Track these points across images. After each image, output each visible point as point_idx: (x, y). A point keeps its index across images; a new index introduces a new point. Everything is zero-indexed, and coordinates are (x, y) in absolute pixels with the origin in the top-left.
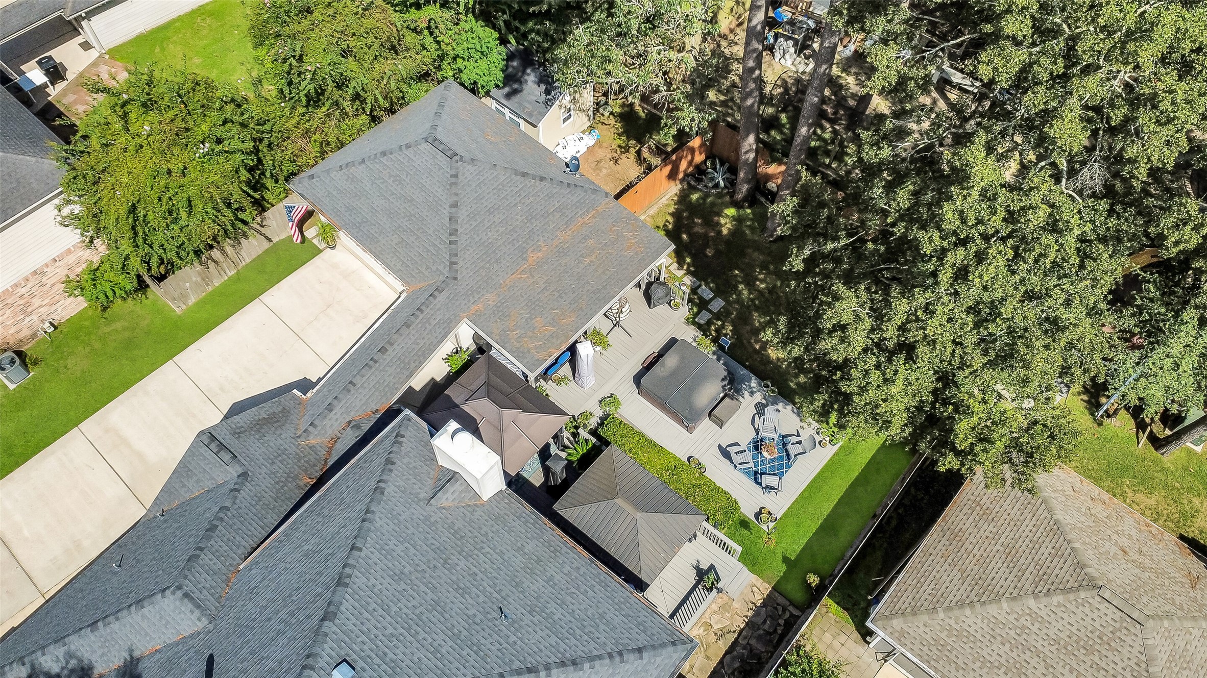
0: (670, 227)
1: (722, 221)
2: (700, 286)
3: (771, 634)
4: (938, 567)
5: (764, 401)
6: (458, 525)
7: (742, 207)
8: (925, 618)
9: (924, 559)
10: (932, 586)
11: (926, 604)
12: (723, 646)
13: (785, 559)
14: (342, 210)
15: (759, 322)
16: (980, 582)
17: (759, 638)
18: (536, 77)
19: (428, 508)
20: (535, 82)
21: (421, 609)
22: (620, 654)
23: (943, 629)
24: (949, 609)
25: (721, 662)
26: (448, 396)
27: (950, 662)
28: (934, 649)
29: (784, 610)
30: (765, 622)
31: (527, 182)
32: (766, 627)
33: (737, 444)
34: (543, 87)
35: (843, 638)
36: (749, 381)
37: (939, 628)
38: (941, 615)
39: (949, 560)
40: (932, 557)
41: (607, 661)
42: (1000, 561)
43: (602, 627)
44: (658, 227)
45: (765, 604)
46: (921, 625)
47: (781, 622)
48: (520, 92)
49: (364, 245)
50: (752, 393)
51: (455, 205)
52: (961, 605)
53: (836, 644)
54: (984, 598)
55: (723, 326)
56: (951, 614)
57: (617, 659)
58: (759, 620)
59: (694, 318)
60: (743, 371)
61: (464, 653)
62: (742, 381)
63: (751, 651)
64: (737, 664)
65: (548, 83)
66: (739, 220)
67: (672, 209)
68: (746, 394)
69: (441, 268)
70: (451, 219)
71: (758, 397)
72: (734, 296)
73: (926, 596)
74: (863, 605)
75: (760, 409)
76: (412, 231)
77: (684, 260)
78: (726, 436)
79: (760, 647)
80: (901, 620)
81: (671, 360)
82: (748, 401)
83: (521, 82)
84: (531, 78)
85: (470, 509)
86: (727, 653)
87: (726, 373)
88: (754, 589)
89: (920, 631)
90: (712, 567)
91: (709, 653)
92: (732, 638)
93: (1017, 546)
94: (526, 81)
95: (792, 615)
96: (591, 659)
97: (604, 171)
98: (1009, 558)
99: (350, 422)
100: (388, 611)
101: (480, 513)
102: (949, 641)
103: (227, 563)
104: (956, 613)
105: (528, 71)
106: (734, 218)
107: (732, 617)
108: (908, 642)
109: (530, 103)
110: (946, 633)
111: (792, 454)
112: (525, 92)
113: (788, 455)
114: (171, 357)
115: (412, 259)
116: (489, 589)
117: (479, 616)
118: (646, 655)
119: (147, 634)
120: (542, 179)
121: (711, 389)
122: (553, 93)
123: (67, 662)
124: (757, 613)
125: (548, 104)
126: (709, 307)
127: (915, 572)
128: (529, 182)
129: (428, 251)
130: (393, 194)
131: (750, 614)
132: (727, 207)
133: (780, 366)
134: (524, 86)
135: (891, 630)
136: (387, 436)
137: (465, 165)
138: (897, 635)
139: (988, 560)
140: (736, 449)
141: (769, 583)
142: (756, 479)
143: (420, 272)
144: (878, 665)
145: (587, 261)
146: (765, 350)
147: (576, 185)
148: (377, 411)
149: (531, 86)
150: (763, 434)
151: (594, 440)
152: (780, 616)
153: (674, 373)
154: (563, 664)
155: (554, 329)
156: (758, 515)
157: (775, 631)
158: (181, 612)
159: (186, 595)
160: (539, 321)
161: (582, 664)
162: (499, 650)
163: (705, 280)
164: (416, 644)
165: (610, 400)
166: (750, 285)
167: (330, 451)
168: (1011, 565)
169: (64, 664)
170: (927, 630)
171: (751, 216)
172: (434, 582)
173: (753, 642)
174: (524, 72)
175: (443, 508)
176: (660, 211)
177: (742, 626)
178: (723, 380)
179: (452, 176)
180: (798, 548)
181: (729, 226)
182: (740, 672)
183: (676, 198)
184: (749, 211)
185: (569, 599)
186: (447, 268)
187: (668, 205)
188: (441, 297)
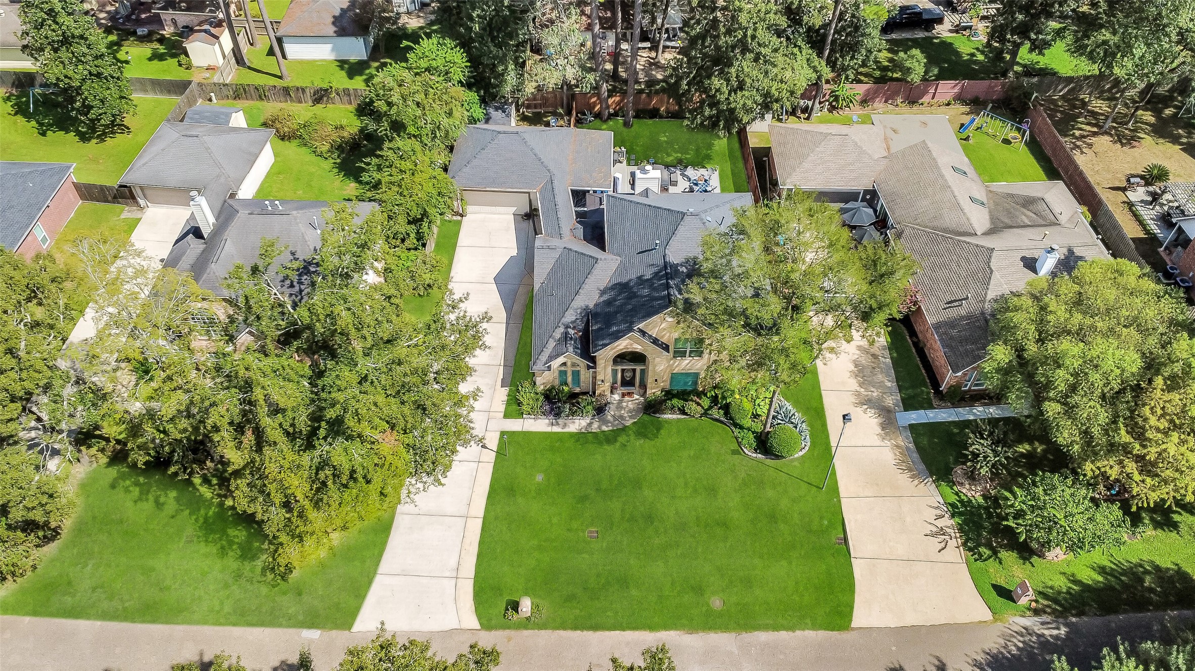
4: (786, 163)
8: (795, 174)
10: (789, 167)
11: (791, 171)
14: (480, 181)
20: (494, 111)
34: (500, 111)
48: (491, 118)
51: (532, 149)
69: (545, 174)
70: (535, 155)
73: (789, 170)
80: (789, 179)
99: (571, 229)
115: (529, 179)
120: (550, 130)
122: (507, 111)
125: (508, 116)
129: (534, 172)
143: (537, 181)
145: (589, 150)
155: (603, 174)
160: (594, 174)
169: (576, 314)
179: (523, 139)
184: (611, 123)
186: (548, 173)
188: (556, 183)
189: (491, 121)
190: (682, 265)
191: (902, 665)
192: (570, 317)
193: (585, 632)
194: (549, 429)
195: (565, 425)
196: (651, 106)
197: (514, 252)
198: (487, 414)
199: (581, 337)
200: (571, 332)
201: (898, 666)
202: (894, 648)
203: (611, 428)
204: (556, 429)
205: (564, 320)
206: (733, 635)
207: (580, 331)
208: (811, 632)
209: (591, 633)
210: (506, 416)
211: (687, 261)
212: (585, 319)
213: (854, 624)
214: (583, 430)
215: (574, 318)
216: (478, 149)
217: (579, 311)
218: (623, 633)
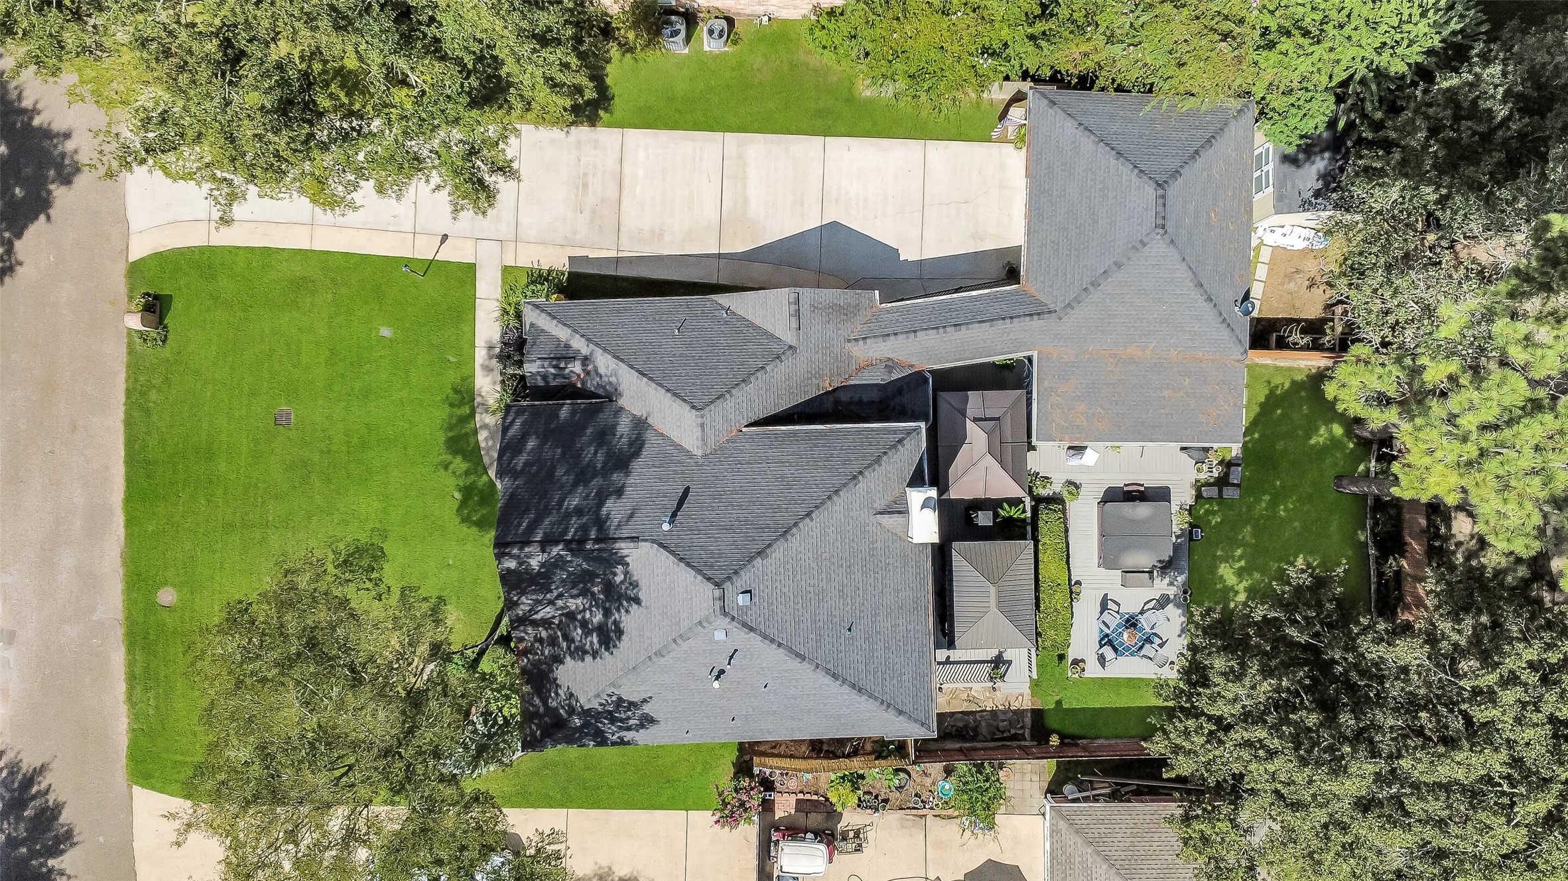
0: (1278, 392)
1: (1322, 430)
2: (1238, 465)
3: (999, 730)
4: (1123, 826)
5: (1172, 597)
6: (879, 545)
7: (1350, 438)
8: (1080, 841)
9: (1123, 813)
10: (1106, 831)
11: (1090, 835)
12: (965, 707)
13: (1059, 703)
14: (1044, 163)
15: (1244, 537)
16: (1133, 862)
17: (989, 725)
18: (1326, 168)
19: (871, 517)
20: (1319, 171)
21: (812, 589)
22: (889, 706)
23: (1081, 856)
24: (1098, 853)
25: (953, 714)
26: (967, 397)
27: (1064, 872)
28: (1064, 857)
29: (1022, 728)
30: (1003, 721)
31: (1193, 293)
32: (1001, 724)
33: (1119, 605)
34: (1319, 185)
35: (1036, 778)
36: (1180, 574)
37: (1080, 853)
38: (1089, 851)
39: (1135, 831)
40: (1129, 817)
41: (878, 704)
42: (1159, 866)
43: (895, 681)
44: (1269, 382)
45: (1016, 712)
46: (1073, 840)
47: (1013, 731)
48: (1298, 166)
49: (1030, 210)
50: (1171, 584)
51: (1119, 265)
52: (1106, 859)
53: (1028, 777)
54: (1123, 872)
55: (1214, 513)
56: (1095, 856)
57: (884, 707)
58: (1002, 717)
59: (1203, 486)
60: (1184, 563)
61: (811, 636)
62: (1176, 569)
63: (977, 727)
64: (960, 724)
65: (1330, 184)
66: (1335, 443)
67: (1299, 377)
68: (1167, 580)
69: (1060, 299)
70: (1105, 272)
71: (1172, 591)
72: (1251, 500)
73: (1096, 831)
74: (1070, 775)
75: (1163, 602)
76: (1070, 244)
77: (1253, 433)
78: (1117, 592)
79: (984, 729)
80: (1066, 826)
81: (1142, 510)
82: (1162, 586)
83: (1308, 158)
84: (1321, 164)
85: (894, 537)
86: (962, 712)
87: (1167, 559)
88: (1020, 698)
89: (1069, 842)
90: (1010, 662)
91: (954, 702)
92: (974, 708)
93: (1180, 871)
94: (1313, 163)
95: (1023, 735)
96: (871, 696)
97: (1292, 285)
98: (1166, 871)
99: (889, 359)
100: (795, 576)
101: (898, 546)
102: (1077, 865)
103: (737, 418)
104: (1099, 859)
105: (1327, 155)
106: (1332, 438)
107: (989, 698)
108: (1056, 838)
109: (1293, 187)
110: (1080, 859)
111: (1143, 652)
112: (1301, 171)
113: (1141, 648)
114: (826, 134)
115: (1048, 266)
116: (857, 605)
117: (837, 619)
118: (901, 717)
119: (664, 418)
120: (1210, 299)
121: (1145, 559)
122: (1320, 200)
123: (611, 376)
124: (1004, 712)
125: (1306, 206)
126: (1224, 489)
127: (1109, 813)
128: (1196, 295)
129: (1065, 274)
130: (1089, 198)
131: (1001, 707)
132: (1341, 424)
133: (1216, 584)
134: (1307, 165)
135: (1055, 823)
136: (895, 432)
137: (1161, 242)
138: (1055, 828)
139: (1154, 857)
140: (1116, 608)
141: (1033, 704)
142: (1102, 639)
143: (1043, 282)
144: (1038, 812)
145: (1166, 393)
146: (1221, 563)
147: (1229, 325)
148: (912, 366)
149: (1310, 175)
150: (1142, 619)
151: (1029, 514)
152: (1015, 728)
153: (1134, 522)
154: (853, 686)
155: (1085, 423)
156: (1076, 662)
157: (1003, 732)
158: (692, 431)
159: (702, 425)
160: (1082, 407)
161: (864, 694)
162: (829, 650)
163: (1247, 465)
164: (792, 610)
165: (1074, 486)
166: (1273, 504)
167: (860, 369)
168: (1161, 875)
169: (609, 374)
170: (1073, 846)
171: (1348, 451)
172: (833, 576)
173: (983, 724)
174: (1322, 151)
175: (880, 524)
176: (1290, 369)
177: (988, 709)
178: (1160, 561)
179: (1141, 241)
180: (1075, 705)
181: (1321, 440)
182: (957, 730)
183: (1314, 371)
184: (1351, 445)
185: (894, 648)
186: (1063, 305)
187: (1299, 370)
188: (1036, 323)
189: (1288, 168)
190: (626, 573)
191: (77, 848)
192: (604, 363)
193: (123, 408)
194: (480, 342)
195: (488, 369)
196: (1408, 539)
197: (908, 254)
198: (512, 237)
199: (574, 386)
200: (576, 367)
201: (75, 840)
202: (101, 839)
203: (483, 445)
204: (480, 355)
205: (598, 352)
206: (121, 616)
207: (583, 383)
208: (125, 726)
209: (122, 416)
210: (506, 270)
211: (635, 585)
212: (601, 392)
213: (136, 789)
214: (478, 400)
215: (602, 371)
216: (1119, 148)
217: (613, 379)
218: (122, 461)
